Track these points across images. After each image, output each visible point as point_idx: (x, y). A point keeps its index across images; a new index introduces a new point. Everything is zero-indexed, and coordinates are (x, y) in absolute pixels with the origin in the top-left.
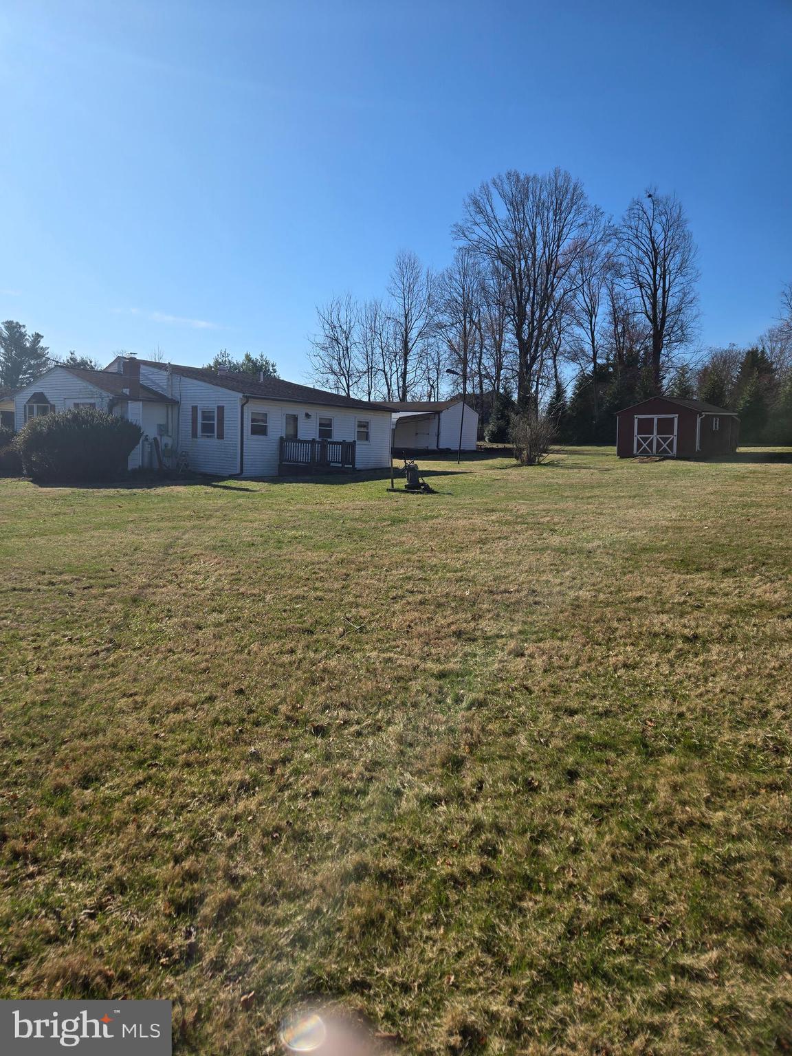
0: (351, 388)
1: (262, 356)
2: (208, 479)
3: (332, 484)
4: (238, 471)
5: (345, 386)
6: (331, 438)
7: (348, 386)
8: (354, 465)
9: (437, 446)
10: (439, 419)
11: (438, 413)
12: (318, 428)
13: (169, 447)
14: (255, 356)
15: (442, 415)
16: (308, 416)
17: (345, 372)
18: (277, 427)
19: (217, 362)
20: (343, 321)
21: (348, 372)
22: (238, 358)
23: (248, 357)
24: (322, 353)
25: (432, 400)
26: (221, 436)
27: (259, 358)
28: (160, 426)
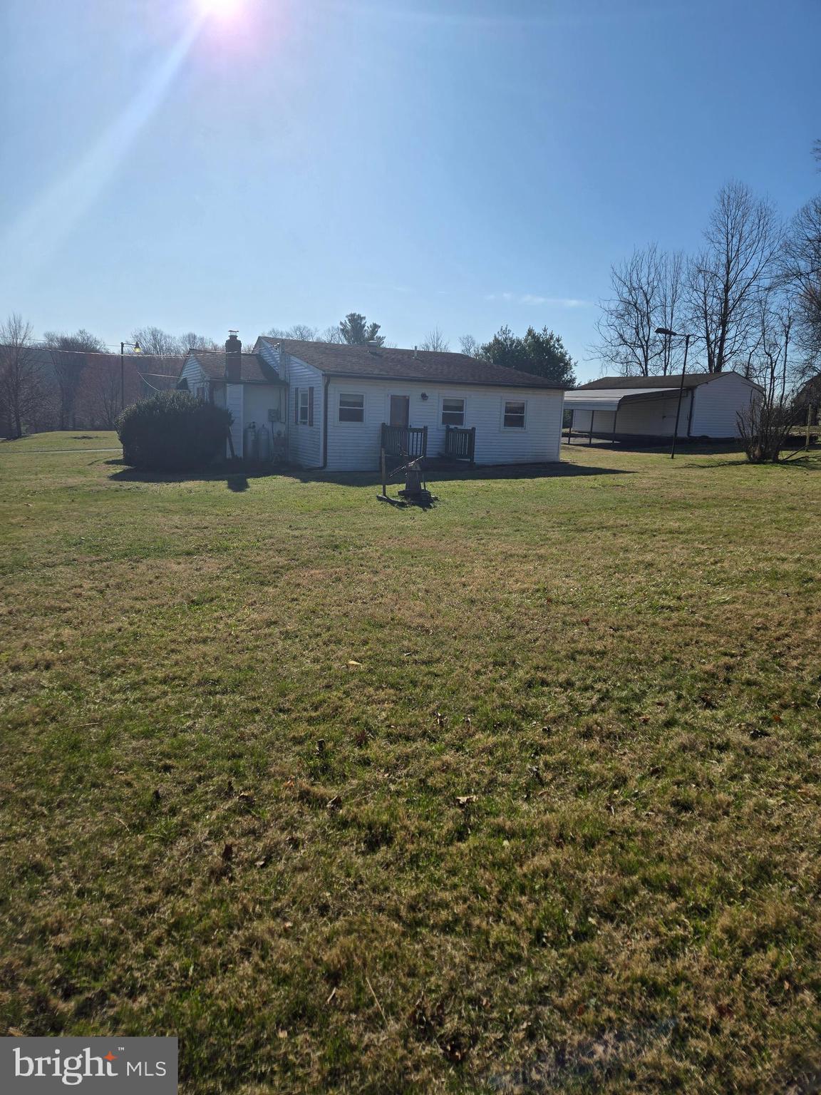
1: (545, 330)
4: (321, 464)
5: (642, 359)
6: (462, 424)
7: (646, 360)
8: (472, 459)
9: (689, 433)
10: (693, 397)
11: (691, 389)
14: (538, 331)
15: (697, 392)
16: (424, 397)
17: (644, 343)
19: (496, 340)
20: (644, 280)
21: (647, 342)
22: (519, 334)
23: (530, 332)
24: (617, 322)
26: (311, 424)
27: (541, 332)
28: (270, 411)
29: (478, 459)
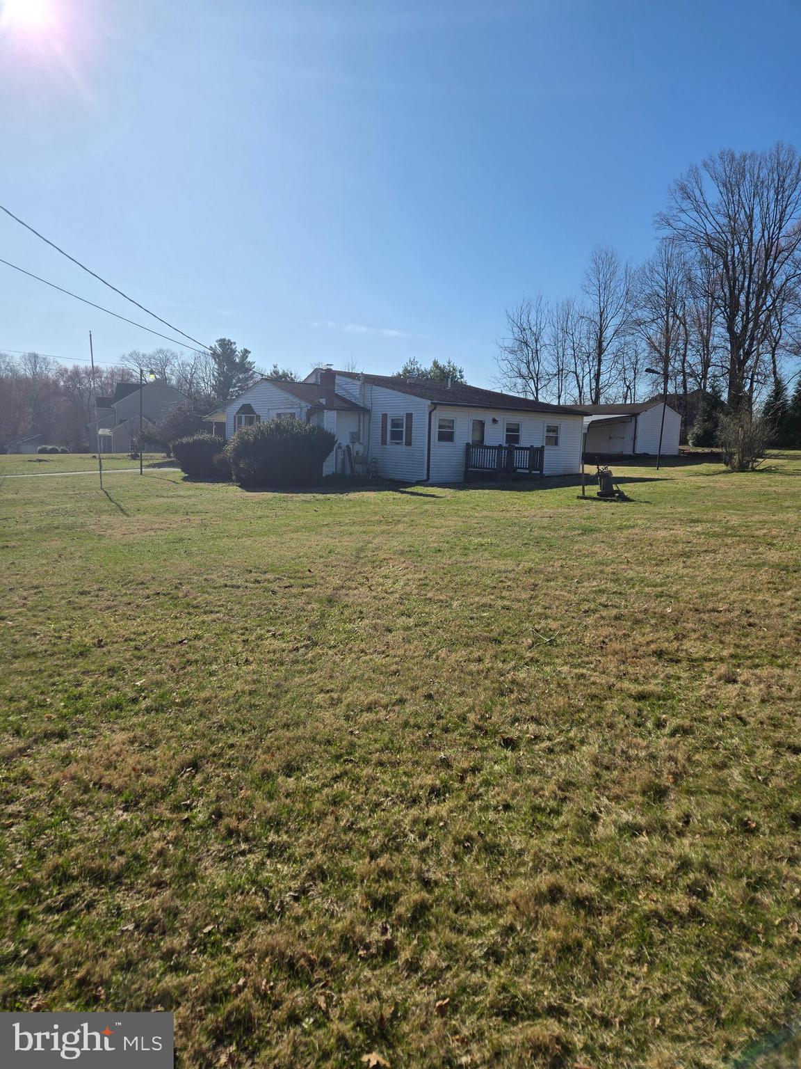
0: (540, 392)
1: (449, 363)
2: (397, 485)
3: (519, 490)
4: (425, 478)
5: (534, 389)
6: (517, 443)
7: (537, 390)
8: (541, 471)
9: (634, 451)
10: (636, 422)
11: (635, 415)
12: (505, 433)
13: (360, 455)
14: (443, 363)
15: (639, 418)
16: (495, 421)
17: (534, 375)
18: (463, 434)
19: (406, 370)
20: (533, 322)
21: (537, 375)
22: (426, 365)
23: (435, 364)
24: (510, 357)
25: (628, 402)
26: (409, 443)
27: (446, 364)
28: (352, 433)
29: (547, 471)
